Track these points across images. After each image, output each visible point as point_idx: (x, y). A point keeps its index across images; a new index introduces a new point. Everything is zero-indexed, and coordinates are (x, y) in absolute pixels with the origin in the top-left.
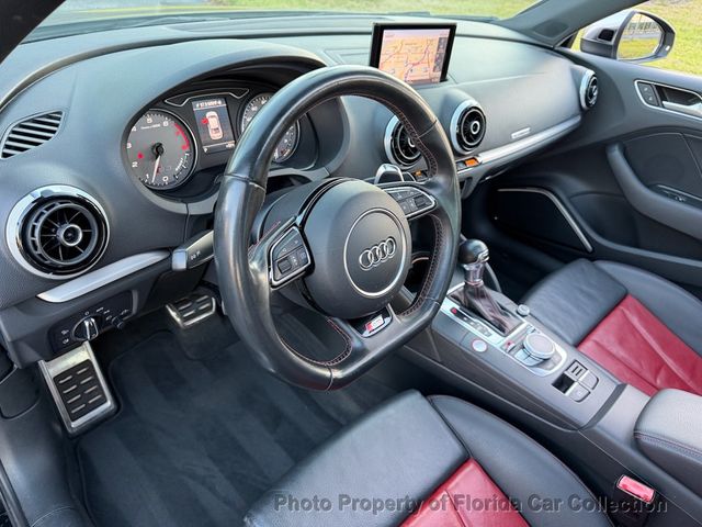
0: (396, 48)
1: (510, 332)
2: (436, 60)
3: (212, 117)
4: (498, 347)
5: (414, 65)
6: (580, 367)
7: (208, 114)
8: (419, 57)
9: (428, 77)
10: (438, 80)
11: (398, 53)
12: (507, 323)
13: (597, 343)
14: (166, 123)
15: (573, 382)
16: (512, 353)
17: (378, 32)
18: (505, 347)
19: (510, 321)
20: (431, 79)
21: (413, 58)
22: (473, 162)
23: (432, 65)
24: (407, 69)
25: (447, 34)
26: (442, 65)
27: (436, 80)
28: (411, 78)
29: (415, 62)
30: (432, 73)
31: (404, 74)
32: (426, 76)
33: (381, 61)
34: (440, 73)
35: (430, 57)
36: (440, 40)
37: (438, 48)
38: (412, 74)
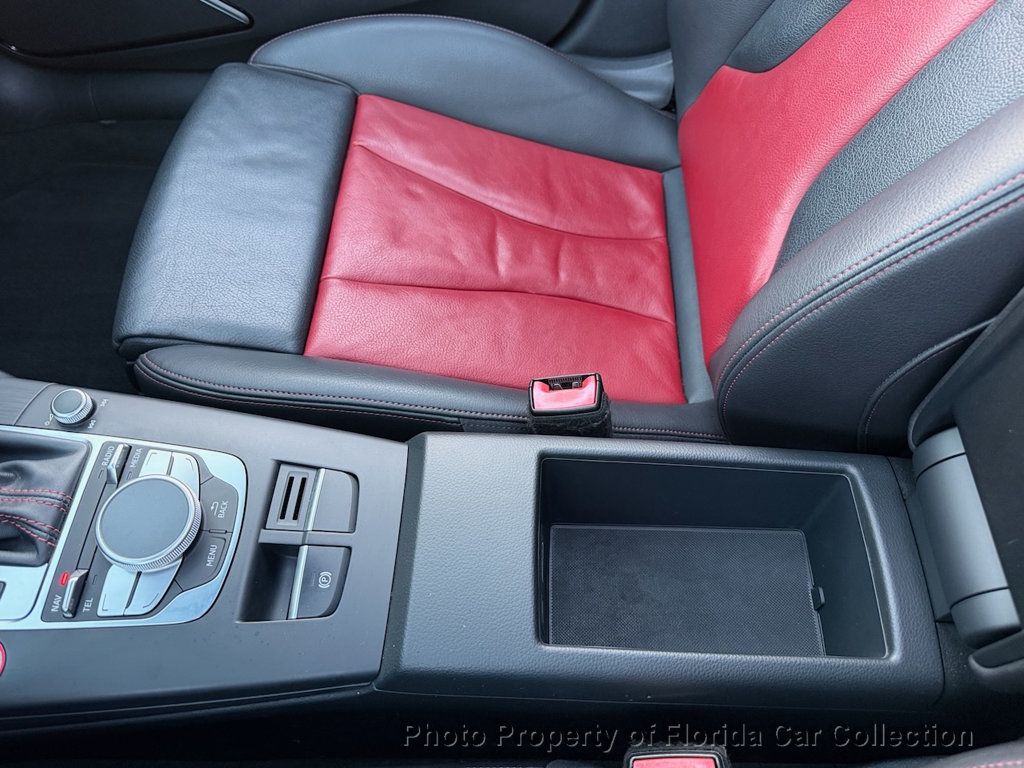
1: (54, 537)
4: (35, 622)
6: (298, 474)
12: (26, 508)
13: (354, 281)
15: (294, 550)
16: (87, 606)
18: (57, 602)
19: (39, 491)
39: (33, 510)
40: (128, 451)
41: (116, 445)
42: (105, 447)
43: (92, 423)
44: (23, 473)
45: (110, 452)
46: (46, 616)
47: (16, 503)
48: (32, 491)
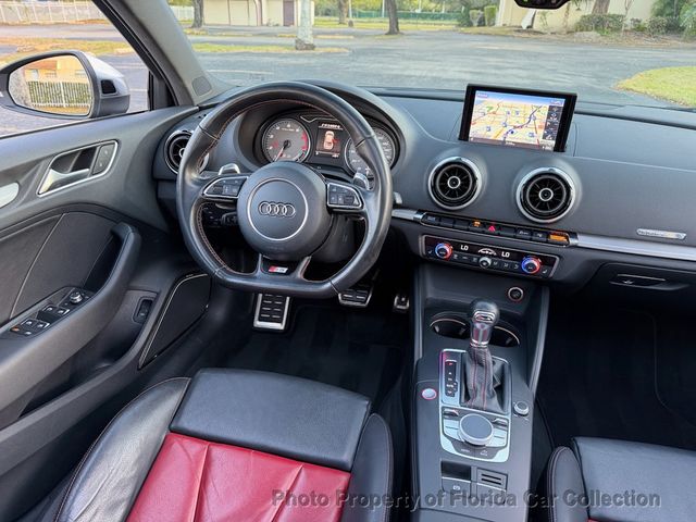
0: (491, 108)
1: (468, 407)
2: (546, 128)
4: (441, 405)
5: (515, 127)
6: (502, 482)
8: (522, 122)
9: (536, 143)
10: (551, 149)
11: (494, 113)
12: (479, 398)
14: (297, 131)
16: (447, 416)
17: (472, 90)
18: (448, 409)
19: (486, 402)
20: (540, 146)
21: (513, 121)
22: (562, 239)
23: (541, 132)
24: (506, 130)
25: (560, 103)
26: (555, 134)
27: (547, 148)
28: (511, 139)
29: (518, 125)
30: (541, 139)
31: (502, 134)
32: (533, 141)
33: (473, 118)
34: (554, 143)
35: (538, 123)
36: (551, 108)
37: (549, 116)
38: (513, 136)
39: (478, 400)
40: (505, 426)
42: (506, 419)
43: (516, 415)
44: (492, 396)
46: (443, 407)
47: (481, 395)
48: (486, 400)
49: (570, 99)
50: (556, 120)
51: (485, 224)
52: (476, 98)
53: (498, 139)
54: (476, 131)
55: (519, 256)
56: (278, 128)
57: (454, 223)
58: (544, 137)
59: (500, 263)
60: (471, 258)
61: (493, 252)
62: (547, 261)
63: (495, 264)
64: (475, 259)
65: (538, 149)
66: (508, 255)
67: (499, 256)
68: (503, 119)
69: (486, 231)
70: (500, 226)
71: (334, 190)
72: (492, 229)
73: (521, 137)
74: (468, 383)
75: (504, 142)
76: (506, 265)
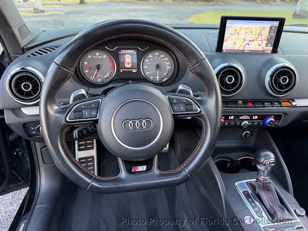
0: (236, 30)
1: (278, 221)
2: (268, 40)
3: (128, 57)
4: (262, 226)
5: (250, 41)
7: (126, 56)
8: (254, 37)
9: (262, 49)
10: (270, 52)
11: (238, 33)
12: (278, 213)
14: (105, 57)
17: (224, 20)
18: (267, 228)
19: (283, 214)
20: (264, 51)
21: (249, 37)
22: (288, 104)
23: (265, 42)
24: (245, 43)
25: (276, 24)
26: (273, 43)
27: (268, 52)
28: (247, 48)
29: (251, 39)
30: (265, 47)
31: (242, 46)
32: (260, 49)
33: (225, 37)
34: (271, 48)
35: (263, 37)
36: (271, 27)
37: (270, 32)
38: (248, 46)
39: (279, 215)
40: (302, 228)
41: (301, 224)
42: (299, 222)
43: (300, 217)
44: (283, 209)
45: (299, 224)
46: (264, 228)
47: (278, 211)
48: (282, 213)
49: (282, 21)
50: (274, 35)
51: (245, 102)
52: (227, 25)
53: (240, 49)
54: (227, 45)
55: (263, 117)
56: (90, 57)
57: (227, 104)
58: (266, 46)
59: (253, 123)
60: (236, 123)
61: (248, 118)
62: (278, 117)
63: (250, 124)
64: (238, 124)
65: (262, 53)
66: (256, 117)
67: (251, 119)
68: (243, 37)
69: (247, 106)
70: (254, 102)
71: (175, 101)
72: (250, 105)
73: (254, 47)
74: (265, 204)
75: (243, 50)
76: (256, 123)
